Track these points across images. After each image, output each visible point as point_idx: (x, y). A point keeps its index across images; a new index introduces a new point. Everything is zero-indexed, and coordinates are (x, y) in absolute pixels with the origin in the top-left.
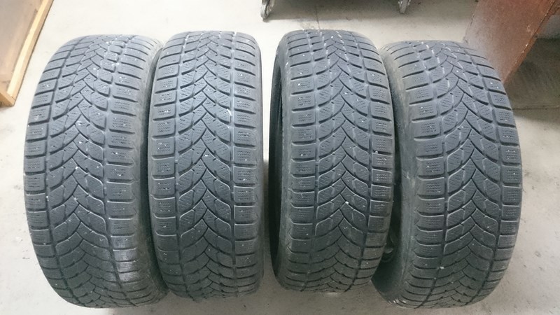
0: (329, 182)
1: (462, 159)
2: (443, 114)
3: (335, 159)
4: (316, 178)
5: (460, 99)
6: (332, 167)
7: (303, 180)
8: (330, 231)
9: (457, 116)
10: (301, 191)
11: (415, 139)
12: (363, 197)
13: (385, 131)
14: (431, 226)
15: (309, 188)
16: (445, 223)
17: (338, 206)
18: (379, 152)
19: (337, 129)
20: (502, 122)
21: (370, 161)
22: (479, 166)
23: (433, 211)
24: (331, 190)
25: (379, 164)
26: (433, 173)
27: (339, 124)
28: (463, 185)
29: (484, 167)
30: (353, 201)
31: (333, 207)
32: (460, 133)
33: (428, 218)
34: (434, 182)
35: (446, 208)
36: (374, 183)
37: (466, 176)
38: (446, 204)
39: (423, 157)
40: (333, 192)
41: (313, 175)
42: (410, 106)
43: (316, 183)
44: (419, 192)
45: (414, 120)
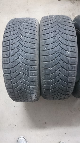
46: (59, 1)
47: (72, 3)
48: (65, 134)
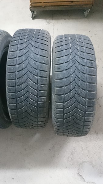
0: (21, 96)
1: (71, 88)
2: (66, 70)
3: (23, 87)
4: (16, 94)
5: (74, 63)
6: (22, 90)
7: (11, 94)
8: (23, 113)
9: (71, 71)
10: (11, 98)
11: (55, 80)
12: (35, 101)
13: (44, 76)
14: (59, 113)
15: (13, 97)
16: (64, 112)
17: (25, 104)
18: (41, 84)
19: (24, 75)
20: (89, 74)
21: (37, 88)
22: (77, 92)
23: (59, 108)
24: (22, 98)
25: (41, 89)
26: (59, 94)
27: (25, 73)
28: (70, 99)
29: (79, 92)
30: (31, 103)
31: (23, 105)
32: (71, 78)
33: (58, 110)
34: (60, 97)
35: (64, 107)
36: (39, 96)
37: (72, 95)
38: (64, 105)
39: (57, 87)
40: (23, 99)
41: (15, 92)
42: (55, 66)
43: (16, 95)
44: (55, 100)
45: (56, 72)
46: (33, 21)
47: (47, 22)
48: (13, 178)
